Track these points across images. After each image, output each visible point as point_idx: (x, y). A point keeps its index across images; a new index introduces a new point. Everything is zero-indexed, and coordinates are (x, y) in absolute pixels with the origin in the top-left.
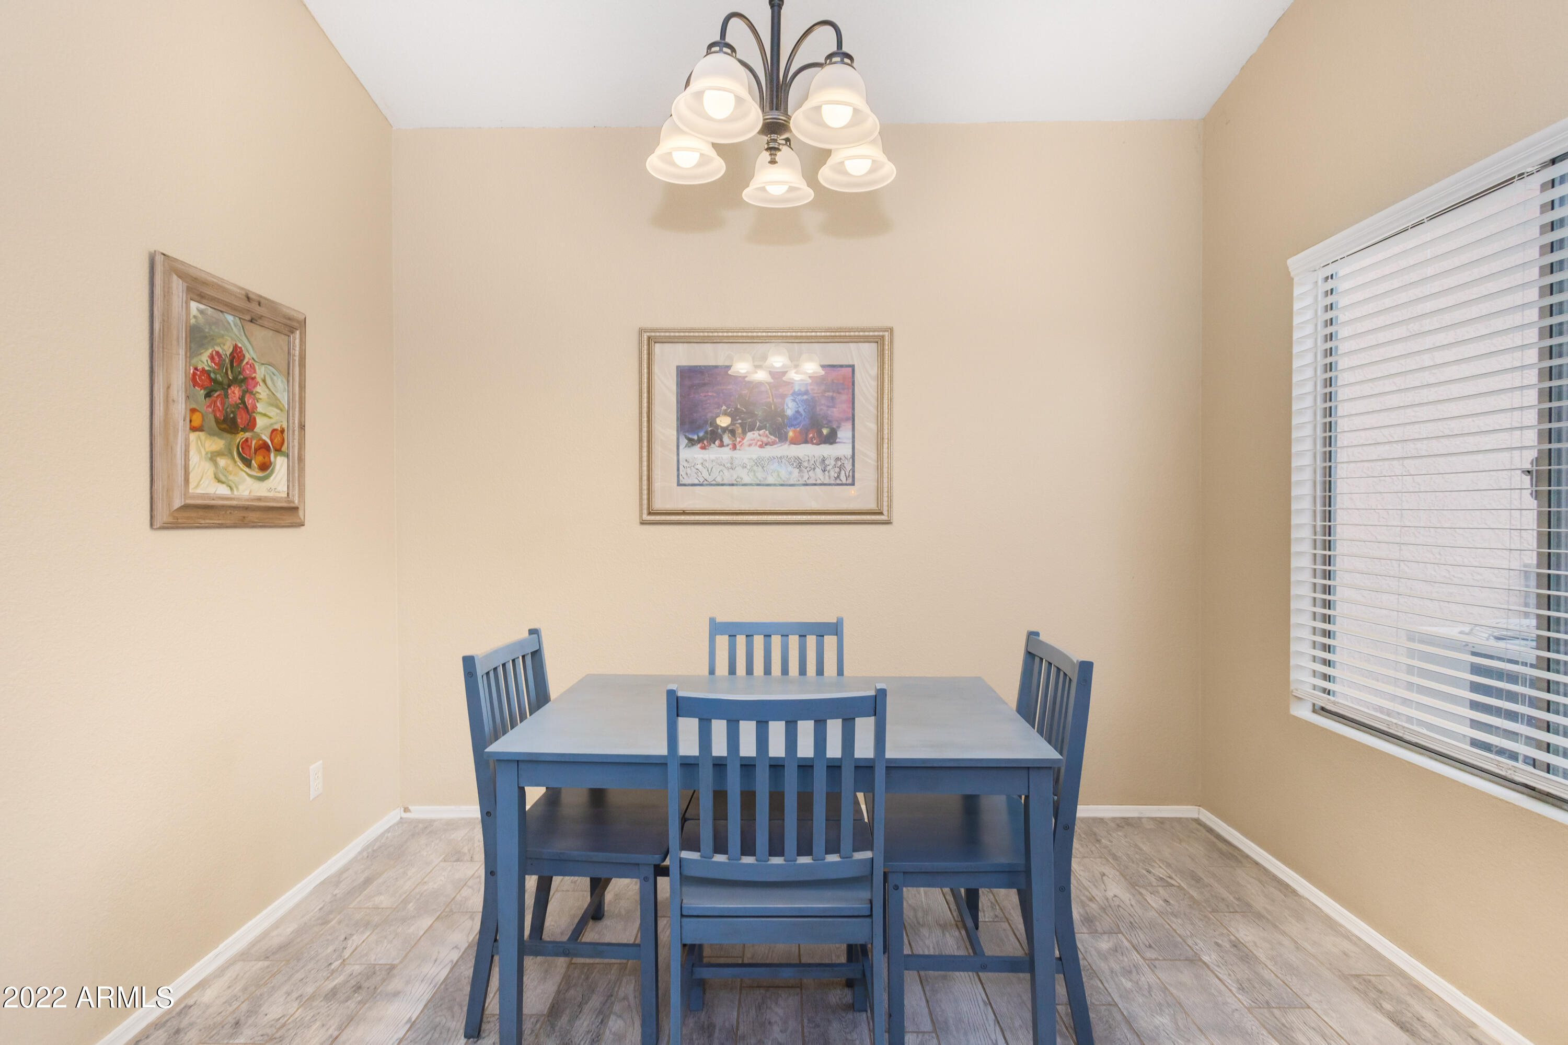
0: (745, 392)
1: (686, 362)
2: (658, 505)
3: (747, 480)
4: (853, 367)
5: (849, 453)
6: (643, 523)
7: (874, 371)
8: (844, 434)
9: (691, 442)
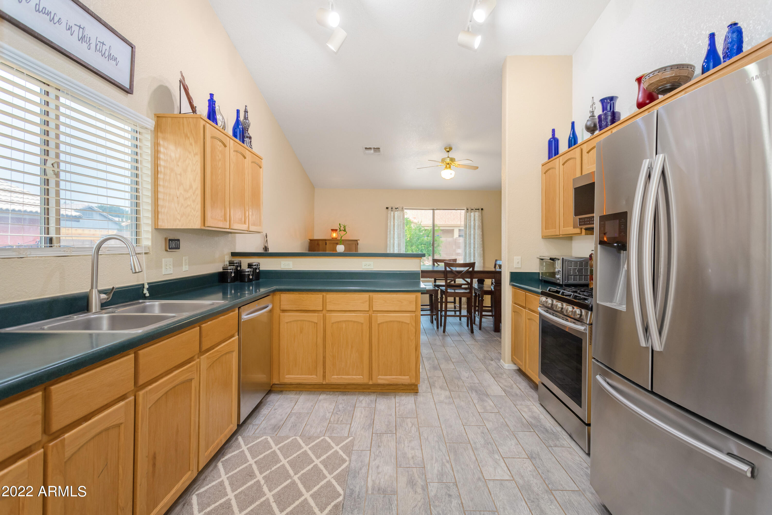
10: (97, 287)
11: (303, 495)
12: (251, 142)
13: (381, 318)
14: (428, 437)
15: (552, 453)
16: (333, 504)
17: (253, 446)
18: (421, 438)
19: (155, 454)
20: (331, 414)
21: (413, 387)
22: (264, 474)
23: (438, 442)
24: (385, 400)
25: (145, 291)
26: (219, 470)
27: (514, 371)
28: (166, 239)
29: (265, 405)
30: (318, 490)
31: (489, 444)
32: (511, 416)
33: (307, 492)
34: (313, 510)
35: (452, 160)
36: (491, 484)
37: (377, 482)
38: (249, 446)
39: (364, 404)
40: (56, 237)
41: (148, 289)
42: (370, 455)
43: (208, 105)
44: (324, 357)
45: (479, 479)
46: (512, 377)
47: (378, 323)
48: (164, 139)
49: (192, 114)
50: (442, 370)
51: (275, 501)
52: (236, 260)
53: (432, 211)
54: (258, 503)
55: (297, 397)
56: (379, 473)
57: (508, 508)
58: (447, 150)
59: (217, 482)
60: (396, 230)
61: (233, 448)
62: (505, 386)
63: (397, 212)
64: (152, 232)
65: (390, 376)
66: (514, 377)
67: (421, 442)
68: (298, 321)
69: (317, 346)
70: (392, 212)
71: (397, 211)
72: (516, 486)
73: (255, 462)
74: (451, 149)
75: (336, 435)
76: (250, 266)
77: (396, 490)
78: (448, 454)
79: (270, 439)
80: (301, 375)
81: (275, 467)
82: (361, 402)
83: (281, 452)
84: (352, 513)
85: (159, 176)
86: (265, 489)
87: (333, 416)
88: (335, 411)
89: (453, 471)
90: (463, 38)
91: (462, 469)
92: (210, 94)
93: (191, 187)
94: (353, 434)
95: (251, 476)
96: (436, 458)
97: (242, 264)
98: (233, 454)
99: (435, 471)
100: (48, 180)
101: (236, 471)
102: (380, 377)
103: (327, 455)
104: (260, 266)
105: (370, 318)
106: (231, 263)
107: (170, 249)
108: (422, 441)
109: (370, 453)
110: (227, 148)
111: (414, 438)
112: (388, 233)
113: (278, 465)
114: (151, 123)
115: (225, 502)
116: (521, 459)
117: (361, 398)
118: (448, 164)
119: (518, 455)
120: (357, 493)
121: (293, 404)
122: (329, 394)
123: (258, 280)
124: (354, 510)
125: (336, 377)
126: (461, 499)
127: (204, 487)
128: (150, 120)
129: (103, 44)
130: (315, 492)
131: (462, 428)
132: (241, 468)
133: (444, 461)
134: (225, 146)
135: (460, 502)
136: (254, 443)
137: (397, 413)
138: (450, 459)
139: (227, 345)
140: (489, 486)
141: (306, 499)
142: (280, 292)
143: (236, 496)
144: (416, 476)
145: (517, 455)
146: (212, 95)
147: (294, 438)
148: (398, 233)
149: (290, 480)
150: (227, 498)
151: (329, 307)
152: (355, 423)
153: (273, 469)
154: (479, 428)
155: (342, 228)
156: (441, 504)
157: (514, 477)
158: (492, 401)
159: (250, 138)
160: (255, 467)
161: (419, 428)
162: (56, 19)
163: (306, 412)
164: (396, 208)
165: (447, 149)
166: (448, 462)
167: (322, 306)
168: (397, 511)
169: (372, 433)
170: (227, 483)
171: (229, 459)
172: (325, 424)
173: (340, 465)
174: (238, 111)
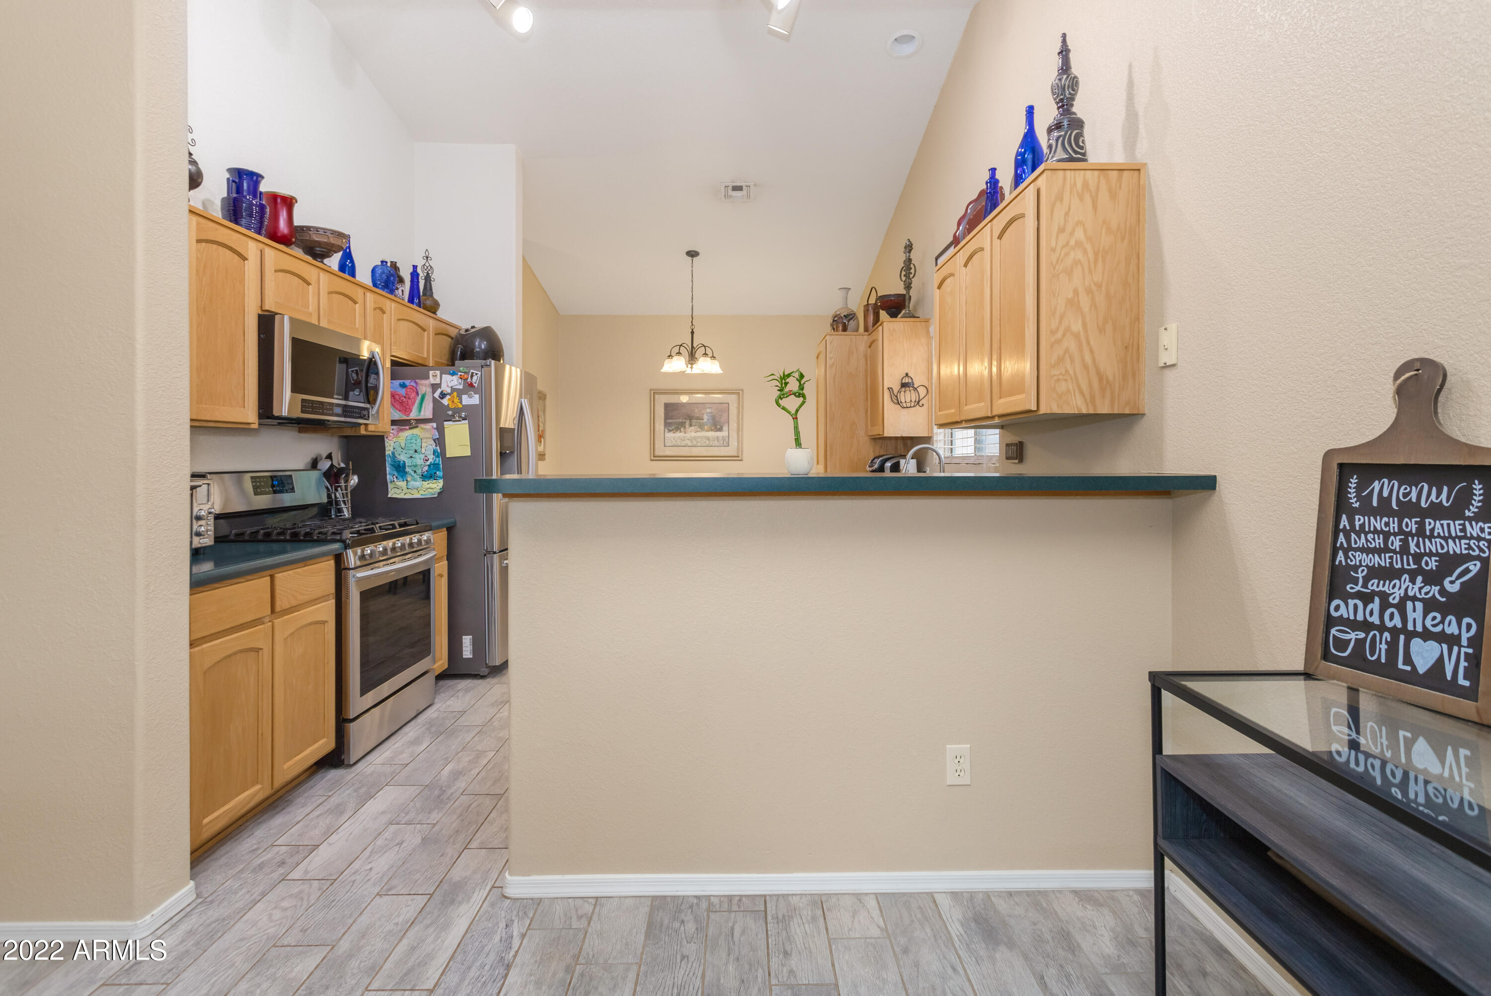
0: (689, 412)
1: (667, 402)
2: (657, 453)
3: (690, 444)
4: (728, 403)
5: (727, 434)
6: (651, 460)
7: (736, 405)
8: (725, 428)
9: (670, 431)
174: (1030, 111)
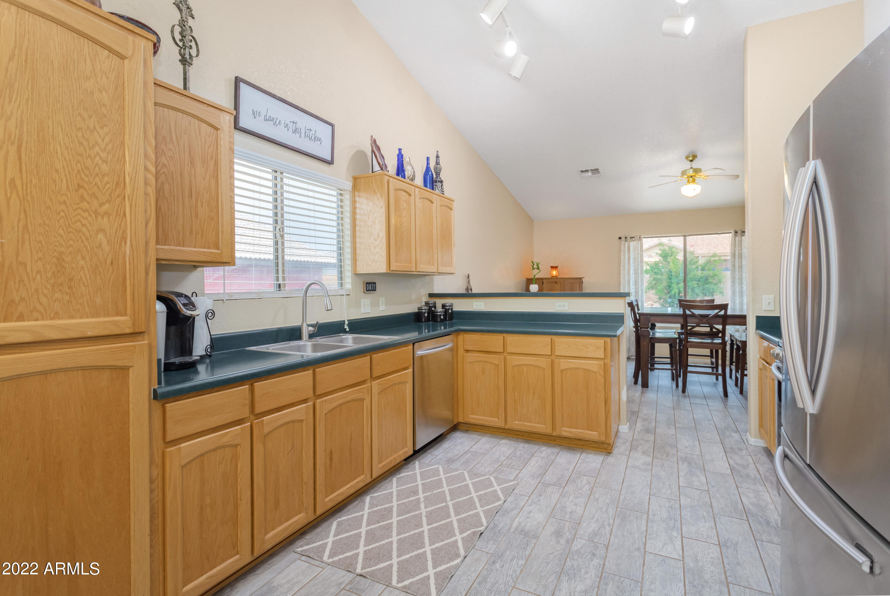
10: (306, 322)
11: (451, 518)
12: (442, 185)
13: (564, 364)
14: (598, 498)
15: (758, 548)
16: (472, 530)
17: (425, 471)
18: (591, 497)
19: (331, 451)
20: (505, 458)
21: (606, 446)
22: (426, 494)
23: (608, 505)
24: (569, 454)
25: (346, 327)
26: (392, 484)
27: (764, 449)
28: (364, 282)
29: (448, 440)
30: (465, 517)
31: (673, 520)
32: (723, 497)
33: (455, 516)
34: (454, 531)
35: (697, 171)
36: (649, 558)
37: (523, 524)
38: (422, 470)
39: (544, 454)
40: (283, 283)
41: (348, 325)
42: (528, 500)
43: (397, 159)
44: (505, 401)
45: (638, 549)
46: (755, 455)
47: (562, 369)
48: (359, 196)
49: (381, 171)
50: (656, 433)
51: (426, 516)
52: (432, 301)
53: (682, 237)
54: (412, 514)
55: (479, 437)
56: (528, 518)
57: (657, 584)
58: (689, 159)
59: (388, 491)
60: (632, 264)
61: (409, 469)
62: (737, 464)
63: (632, 242)
64: (352, 276)
65: (575, 429)
66: (759, 456)
67: (588, 501)
68: (480, 361)
69: (498, 389)
70: (627, 243)
71: (634, 241)
72: (682, 566)
73: (422, 484)
74: (695, 157)
75: (502, 477)
76: (444, 306)
77: (538, 536)
78: (615, 518)
79: (441, 469)
80: (484, 416)
81: (436, 491)
82: (541, 452)
83: (446, 480)
84: (487, 542)
85: (356, 228)
86: (422, 505)
87: (507, 460)
88: (510, 456)
89: (611, 534)
90: (668, 25)
91: (623, 536)
92: (399, 149)
93: (379, 236)
94: (520, 479)
95: (414, 493)
96: (598, 518)
97: (437, 305)
98: (407, 474)
99: (590, 530)
100: (277, 241)
101: (405, 487)
102: (564, 428)
103: (485, 491)
104: (453, 307)
105: (552, 362)
106: (427, 304)
107: (367, 291)
108: (590, 500)
109: (529, 498)
110: (413, 197)
111: (582, 495)
112: (622, 268)
113: (440, 490)
114: (348, 185)
115: (388, 507)
116: (706, 544)
117: (544, 448)
118: (691, 177)
119: (706, 539)
120: (499, 528)
121: (474, 443)
122: (512, 440)
123: (452, 320)
124: (491, 540)
125: (517, 422)
126: (605, 561)
127: (377, 493)
128: (348, 183)
129: (310, 130)
130: (462, 518)
131: (648, 497)
132: (410, 485)
133: (606, 523)
134: (410, 195)
135: (602, 563)
136: (426, 469)
137: (576, 469)
138: (614, 523)
139: (399, 375)
140: (646, 558)
141: (452, 521)
142: (464, 333)
143: (398, 505)
144: (567, 529)
145: (704, 538)
146: (400, 150)
147: (462, 471)
148: (634, 268)
149: (444, 504)
150: (391, 504)
151: (510, 349)
152: (526, 470)
153: (434, 492)
154: (669, 502)
155: (535, 266)
156: (580, 559)
157: (685, 558)
158: (706, 477)
159: (441, 182)
160: (420, 487)
161: (593, 488)
162: (277, 122)
163: (483, 452)
164: (631, 238)
165: (689, 157)
166: (609, 525)
167: (502, 347)
168: (531, 552)
169: (539, 482)
170: (395, 494)
171: (403, 476)
172: (496, 466)
173: (493, 502)
174: (428, 159)
